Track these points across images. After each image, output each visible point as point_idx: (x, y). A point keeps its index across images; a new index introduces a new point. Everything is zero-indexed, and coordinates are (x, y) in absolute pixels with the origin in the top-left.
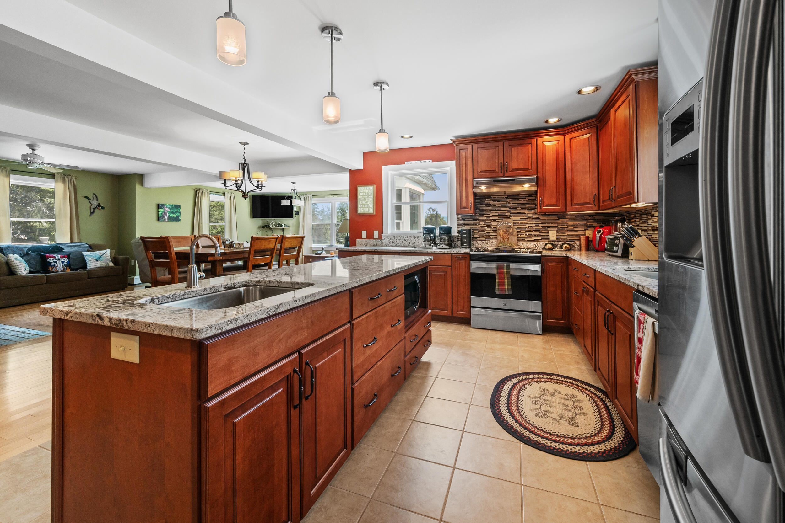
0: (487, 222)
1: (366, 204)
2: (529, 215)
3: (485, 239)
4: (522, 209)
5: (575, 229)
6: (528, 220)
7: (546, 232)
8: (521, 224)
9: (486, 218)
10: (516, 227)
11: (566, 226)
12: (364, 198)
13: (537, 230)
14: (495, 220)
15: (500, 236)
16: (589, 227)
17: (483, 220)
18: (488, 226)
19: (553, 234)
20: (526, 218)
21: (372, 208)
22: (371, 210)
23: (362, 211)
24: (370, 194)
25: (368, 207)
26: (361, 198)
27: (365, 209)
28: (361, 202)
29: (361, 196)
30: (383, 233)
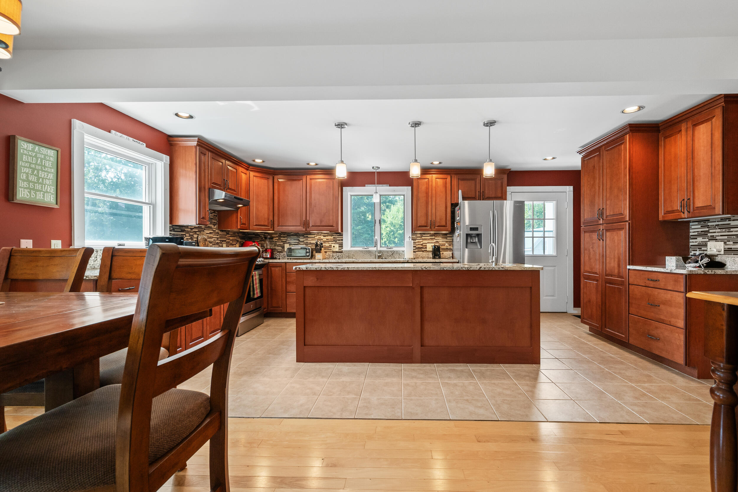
0: (191, 234)
1: (39, 183)
4: (211, 223)
6: (213, 234)
8: (210, 238)
9: (190, 230)
10: (208, 240)
12: (33, 169)
13: (217, 243)
17: (188, 232)
18: (192, 239)
21: (52, 194)
22: (50, 198)
23: (27, 195)
24: (47, 165)
25: (42, 191)
26: (26, 167)
27: (36, 194)
28: (24, 177)
29: (26, 162)
30: (72, 245)
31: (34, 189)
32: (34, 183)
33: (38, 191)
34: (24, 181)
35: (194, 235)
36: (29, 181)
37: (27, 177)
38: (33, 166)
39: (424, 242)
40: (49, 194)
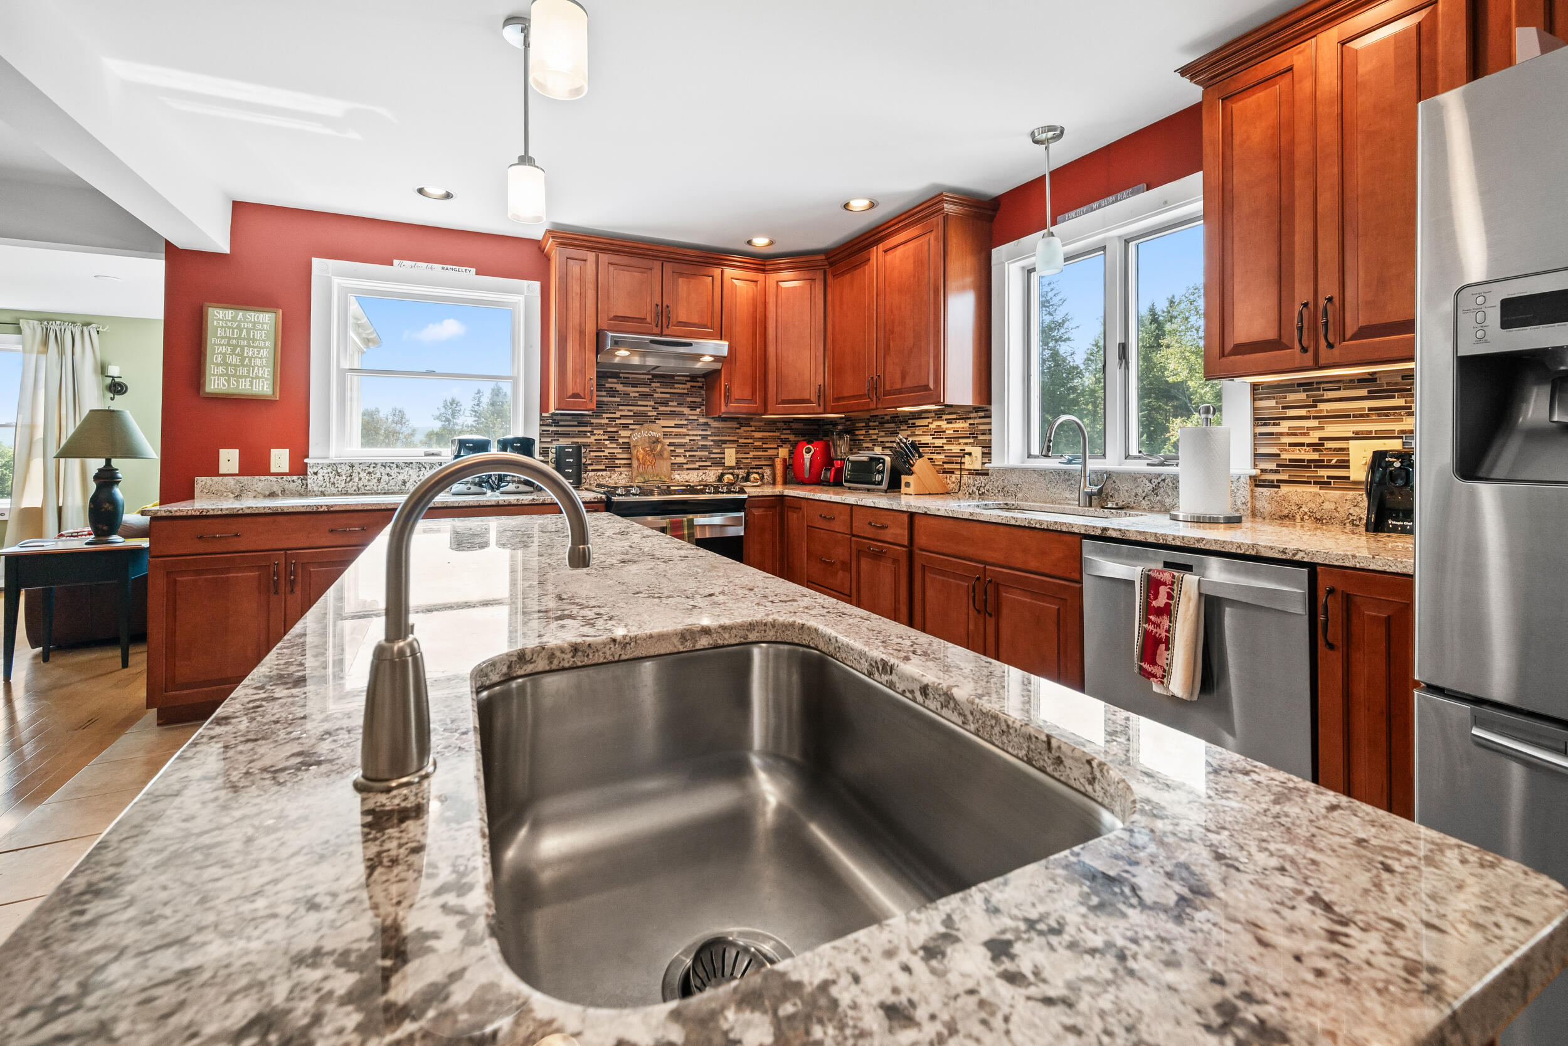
0: (609, 429)
1: (243, 365)
2: (691, 417)
3: (603, 467)
4: (680, 405)
5: (764, 446)
6: (690, 427)
7: (719, 451)
8: (677, 435)
9: (607, 421)
10: (668, 441)
11: (750, 441)
12: (235, 347)
13: (704, 448)
14: (625, 427)
15: (638, 460)
16: (785, 441)
17: (600, 426)
18: (612, 439)
19: (730, 456)
20: (685, 422)
21: (266, 379)
22: (263, 386)
23: (224, 385)
24: (258, 336)
25: (249, 377)
26: (222, 345)
27: (238, 382)
28: (219, 359)
29: (222, 338)
30: (307, 456)
31: (234, 376)
32: (236, 366)
33: (241, 377)
34: (218, 365)
35: (620, 432)
36: (225, 364)
37: (224, 359)
38: (234, 342)
40: (261, 379)
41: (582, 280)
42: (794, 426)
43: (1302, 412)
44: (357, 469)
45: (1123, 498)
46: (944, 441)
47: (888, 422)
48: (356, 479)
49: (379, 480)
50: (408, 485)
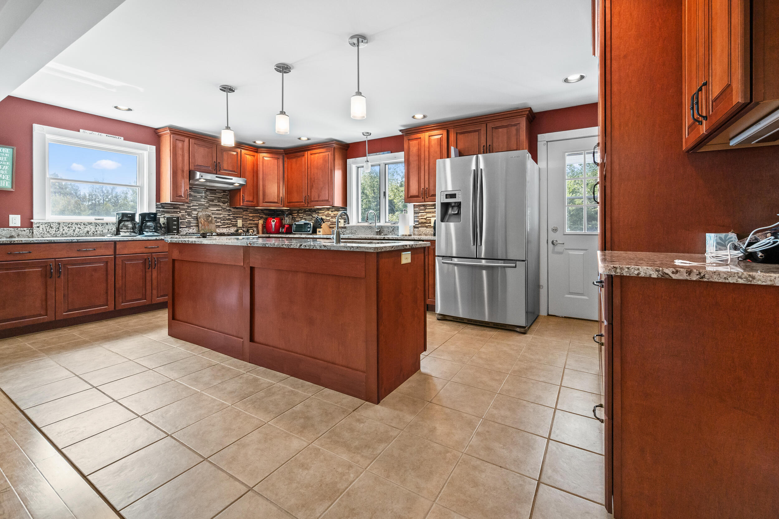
0: (188, 211)
2: (223, 207)
3: (185, 226)
4: (219, 201)
5: (253, 219)
6: (223, 211)
7: (235, 221)
8: (217, 214)
9: (187, 207)
10: (213, 216)
11: (248, 217)
13: (229, 219)
14: (195, 210)
15: (202, 224)
16: (261, 218)
17: (184, 209)
18: (189, 215)
19: (240, 223)
20: (221, 209)
21: (7, 181)
22: (6, 184)
24: (2, 159)
30: (32, 219)
35: (193, 212)
39: (429, 215)
40: (4, 181)
41: (183, 149)
42: (265, 212)
43: (423, 211)
44: (62, 225)
45: (385, 232)
46: (330, 218)
47: (307, 211)
48: (62, 230)
49: (74, 231)
50: (90, 233)
